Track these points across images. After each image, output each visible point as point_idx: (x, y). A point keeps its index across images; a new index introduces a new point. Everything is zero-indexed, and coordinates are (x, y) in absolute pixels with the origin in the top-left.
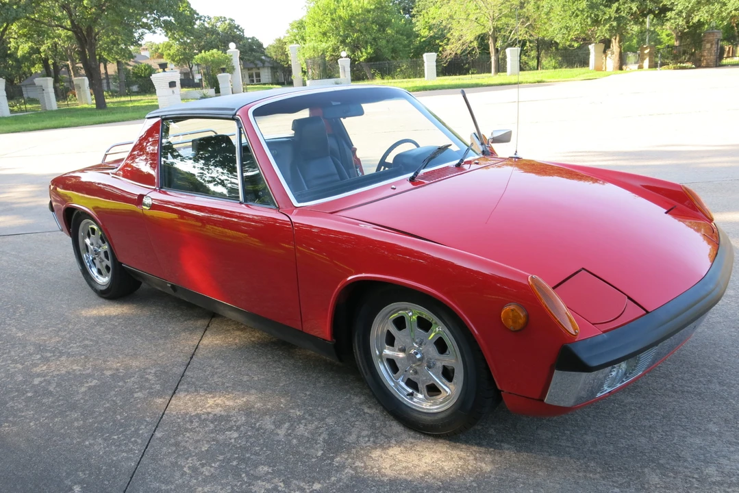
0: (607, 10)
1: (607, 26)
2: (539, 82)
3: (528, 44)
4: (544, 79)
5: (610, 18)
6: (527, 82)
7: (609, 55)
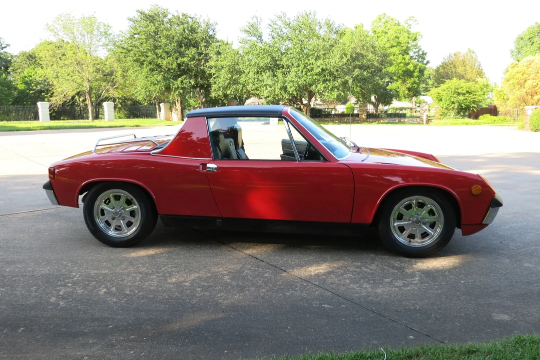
0: (175, 82)
1: (177, 92)
2: (137, 126)
3: (117, 100)
4: (140, 125)
5: (178, 87)
6: (128, 126)
7: (174, 111)
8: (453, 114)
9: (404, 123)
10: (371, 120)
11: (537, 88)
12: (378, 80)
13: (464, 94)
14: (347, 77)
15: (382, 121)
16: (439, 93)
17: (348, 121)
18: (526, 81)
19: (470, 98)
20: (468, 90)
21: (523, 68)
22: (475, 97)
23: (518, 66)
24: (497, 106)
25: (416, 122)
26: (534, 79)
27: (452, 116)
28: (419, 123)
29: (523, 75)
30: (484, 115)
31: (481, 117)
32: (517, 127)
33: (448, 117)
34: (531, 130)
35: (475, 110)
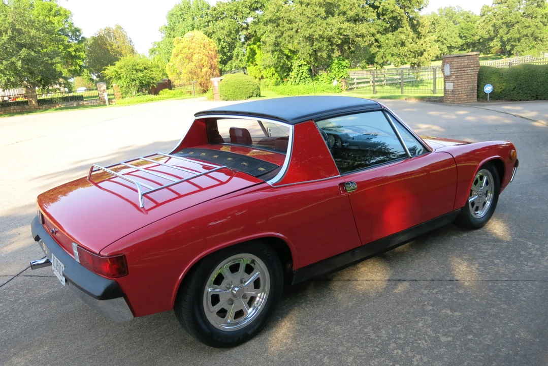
8: (135, 92)
9: (84, 106)
10: (44, 107)
11: (203, 61)
12: (47, 60)
13: (141, 71)
14: (13, 59)
15: (58, 107)
16: (116, 71)
17: (15, 111)
18: (192, 55)
19: (148, 75)
20: (144, 66)
21: (187, 43)
22: (152, 73)
23: (182, 41)
24: (172, 81)
25: (97, 104)
26: (198, 53)
27: (134, 94)
28: (99, 105)
29: (189, 49)
30: (163, 90)
31: (161, 92)
32: (206, 99)
33: (129, 94)
34: (223, 100)
35: (155, 86)
